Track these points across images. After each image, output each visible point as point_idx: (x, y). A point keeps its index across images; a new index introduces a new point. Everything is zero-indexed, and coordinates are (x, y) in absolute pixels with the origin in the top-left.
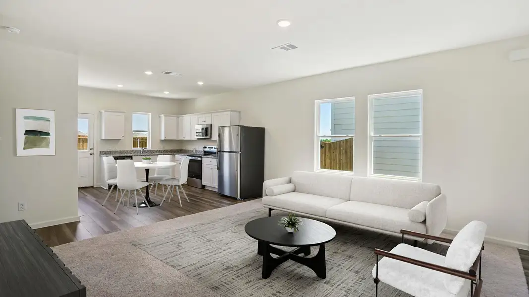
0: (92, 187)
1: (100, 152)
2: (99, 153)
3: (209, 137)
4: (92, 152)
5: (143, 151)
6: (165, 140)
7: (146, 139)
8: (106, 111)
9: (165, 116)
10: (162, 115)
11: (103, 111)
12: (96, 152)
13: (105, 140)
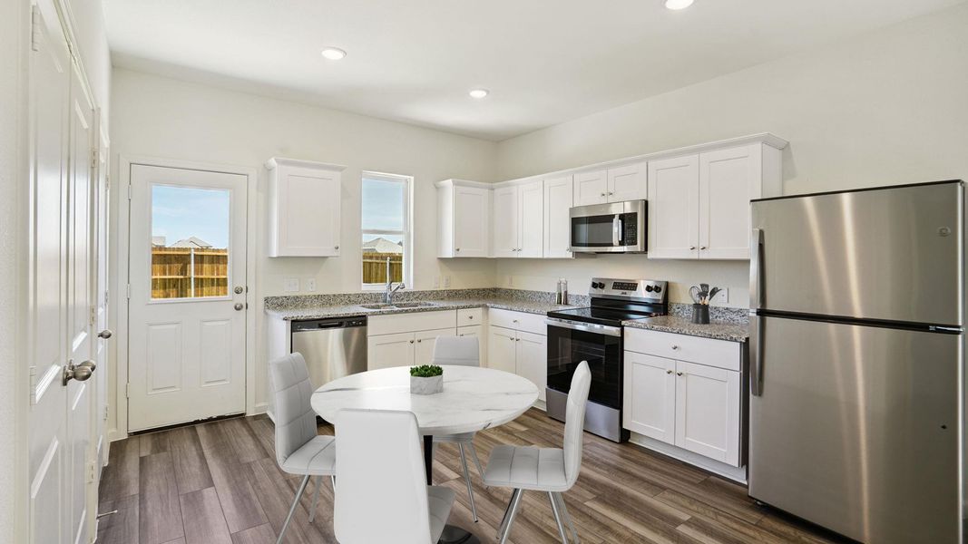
0: (241, 417)
1: (266, 300)
2: (262, 303)
3: (639, 247)
4: (240, 299)
5: (394, 295)
6: (455, 259)
7: (400, 258)
8: (285, 163)
9: (455, 184)
10: (449, 183)
11: (273, 162)
12: (255, 299)
13: (281, 259)
